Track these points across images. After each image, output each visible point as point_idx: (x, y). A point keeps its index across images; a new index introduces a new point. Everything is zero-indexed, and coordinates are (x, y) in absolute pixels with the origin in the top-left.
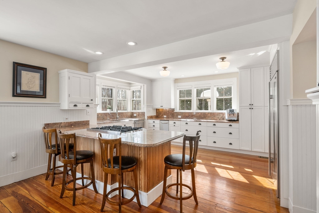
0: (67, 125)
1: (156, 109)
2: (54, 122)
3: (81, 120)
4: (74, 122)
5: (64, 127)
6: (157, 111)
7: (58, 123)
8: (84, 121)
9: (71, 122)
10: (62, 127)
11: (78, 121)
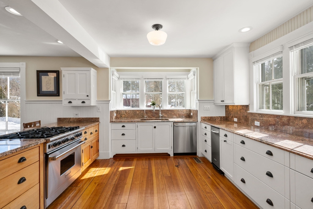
0: (75, 121)
1: (226, 106)
2: (64, 117)
3: (90, 117)
4: (82, 118)
5: (73, 122)
6: (226, 109)
7: (68, 118)
8: (92, 118)
9: (79, 118)
10: (71, 122)
11: (86, 117)
